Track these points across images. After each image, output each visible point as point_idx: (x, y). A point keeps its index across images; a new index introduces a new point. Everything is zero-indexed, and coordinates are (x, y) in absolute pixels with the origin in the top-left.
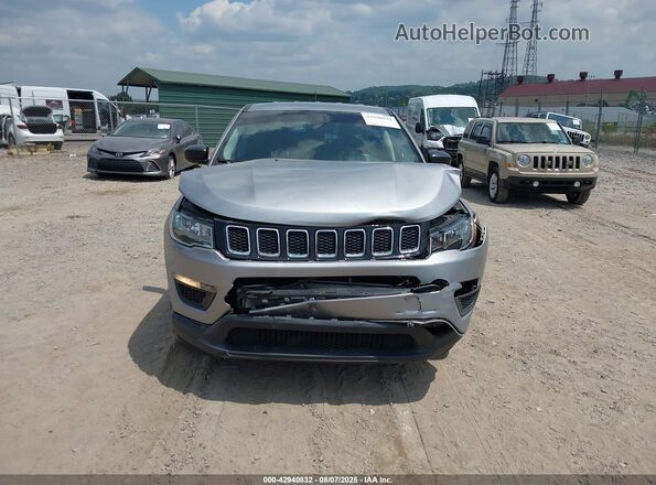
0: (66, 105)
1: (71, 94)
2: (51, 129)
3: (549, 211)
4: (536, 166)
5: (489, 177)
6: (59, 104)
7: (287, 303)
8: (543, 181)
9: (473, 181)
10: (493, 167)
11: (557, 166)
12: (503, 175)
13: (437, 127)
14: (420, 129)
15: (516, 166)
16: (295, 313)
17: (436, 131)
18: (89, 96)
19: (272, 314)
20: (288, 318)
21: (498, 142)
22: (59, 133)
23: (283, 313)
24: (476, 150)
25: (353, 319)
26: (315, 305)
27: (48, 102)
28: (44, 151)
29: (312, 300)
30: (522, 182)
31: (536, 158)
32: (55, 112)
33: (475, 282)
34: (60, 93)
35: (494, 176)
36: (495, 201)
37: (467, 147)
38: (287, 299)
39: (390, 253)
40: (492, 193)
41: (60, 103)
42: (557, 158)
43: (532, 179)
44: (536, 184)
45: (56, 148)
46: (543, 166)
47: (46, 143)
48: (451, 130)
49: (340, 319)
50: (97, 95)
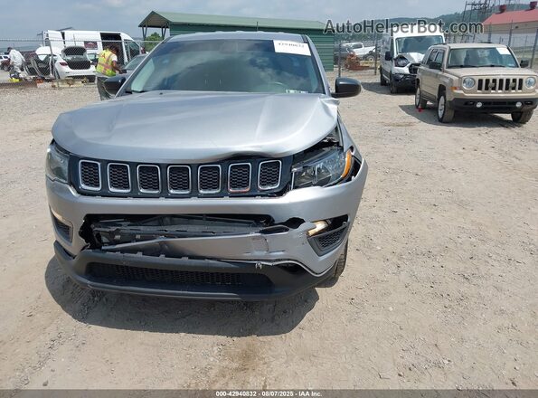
0: (100, 45)
1: (104, 36)
2: (86, 65)
3: (490, 129)
4: (480, 88)
5: (439, 100)
6: (94, 45)
7: (137, 241)
8: (486, 102)
9: (428, 103)
10: (442, 89)
11: (500, 88)
12: (450, 97)
13: (403, 54)
14: (389, 57)
15: (461, 89)
16: (145, 251)
17: (402, 58)
18: (117, 37)
19: (123, 250)
20: (139, 255)
21: (449, 67)
22: (92, 68)
23: (134, 250)
24: (430, 74)
25: (203, 258)
26: (165, 243)
27: (86, 43)
28: (79, 83)
29: (162, 239)
30: (466, 104)
31: (480, 81)
32: (89, 51)
33: (345, 218)
34: (95, 36)
35: (442, 98)
36: (442, 121)
37: (424, 72)
38: (138, 237)
39: (248, 190)
40: (440, 113)
41: (95, 43)
42: (501, 81)
43: (475, 101)
44: (479, 105)
45: (90, 81)
46: (487, 88)
47: (81, 77)
48: (416, 57)
49: (191, 257)
50: (124, 36)
